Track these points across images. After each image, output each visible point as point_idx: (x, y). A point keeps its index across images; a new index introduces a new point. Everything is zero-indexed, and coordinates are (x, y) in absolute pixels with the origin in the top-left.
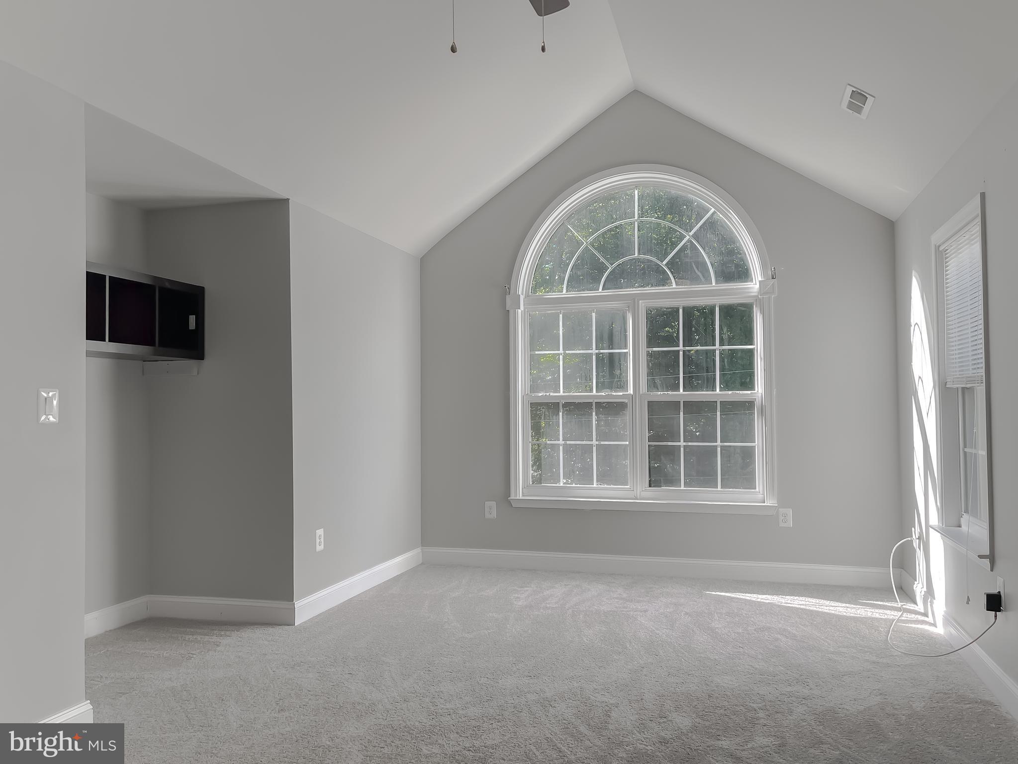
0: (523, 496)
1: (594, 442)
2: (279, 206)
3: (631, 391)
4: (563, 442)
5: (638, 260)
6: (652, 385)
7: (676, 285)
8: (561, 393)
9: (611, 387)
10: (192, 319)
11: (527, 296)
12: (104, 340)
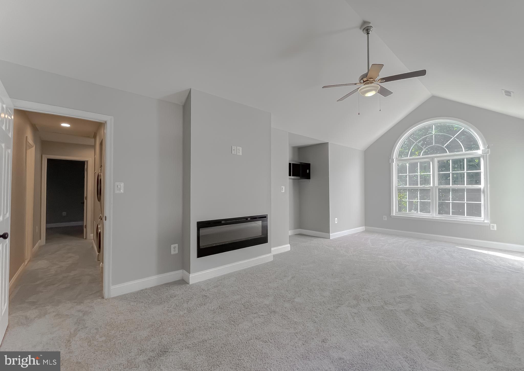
0: (395, 215)
1: (419, 200)
2: (326, 144)
3: (432, 185)
4: (408, 200)
5: (435, 146)
6: (440, 183)
7: (449, 153)
8: (408, 186)
9: (425, 184)
10: (308, 171)
11: (397, 159)
12: (291, 176)
